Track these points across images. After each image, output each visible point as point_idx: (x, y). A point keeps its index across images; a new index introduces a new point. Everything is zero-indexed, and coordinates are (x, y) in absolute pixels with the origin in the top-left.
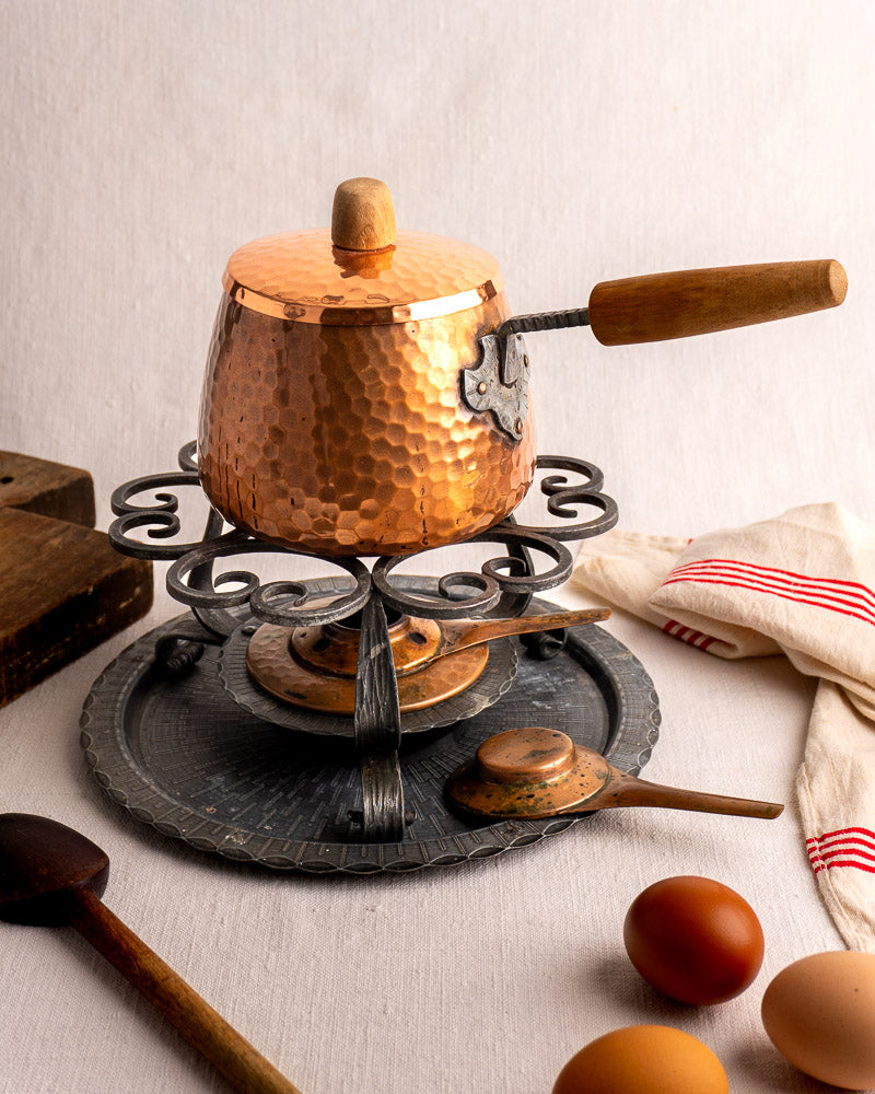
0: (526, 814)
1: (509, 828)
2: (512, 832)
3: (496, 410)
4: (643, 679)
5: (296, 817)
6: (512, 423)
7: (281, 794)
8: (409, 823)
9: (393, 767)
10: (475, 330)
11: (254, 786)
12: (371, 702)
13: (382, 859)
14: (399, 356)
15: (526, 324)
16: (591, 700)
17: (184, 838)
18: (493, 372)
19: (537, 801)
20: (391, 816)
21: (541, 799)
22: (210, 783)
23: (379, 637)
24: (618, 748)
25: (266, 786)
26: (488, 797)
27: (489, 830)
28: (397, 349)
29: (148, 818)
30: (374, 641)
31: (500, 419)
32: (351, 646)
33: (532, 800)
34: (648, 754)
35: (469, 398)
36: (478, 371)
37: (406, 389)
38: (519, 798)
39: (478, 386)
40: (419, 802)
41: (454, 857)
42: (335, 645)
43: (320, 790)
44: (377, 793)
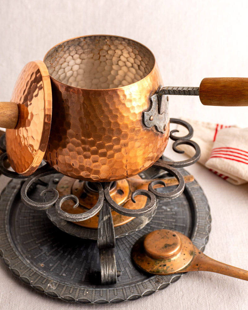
0: (163, 273)
1: (157, 280)
2: (158, 282)
3: (157, 125)
4: (204, 199)
5: (75, 269)
6: (162, 128)
7: (69, 256)
8: (118, 276)
9: (112, 255)
10: (149, 94)
11: (59, 252)
12: (104, 236)
13: (108, 297)
14: (117, 110)
15: (170, 92)
16: (184, 206)
17: (32, 286)
18: (156, 111)
19: (167, 268)
20: (112, 278)
21: (169, 267)
22: (42, 250)
23: (107, 213)
24: (196, 236)
25: (63, 252)
26: (148, 264)
27: (149, 281)
28: (117, 107)
29: (18, 274)
30: (105, 214)
31: (158, 128)
32: (95, 198)
33: (165, 268)
34: (208, 239)
35: (146, 123)
36: (150, 112)
37: (121, 123)
38: (160, 266)
39: (150, 118)
40: (122, 261)
41: (137, 296)
42: (89, 197)
43: (84, 254)
44: (106, 268)
